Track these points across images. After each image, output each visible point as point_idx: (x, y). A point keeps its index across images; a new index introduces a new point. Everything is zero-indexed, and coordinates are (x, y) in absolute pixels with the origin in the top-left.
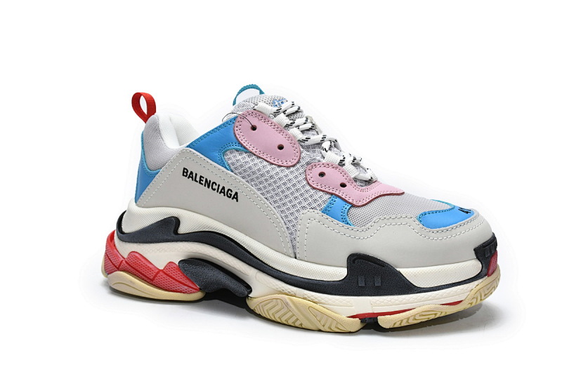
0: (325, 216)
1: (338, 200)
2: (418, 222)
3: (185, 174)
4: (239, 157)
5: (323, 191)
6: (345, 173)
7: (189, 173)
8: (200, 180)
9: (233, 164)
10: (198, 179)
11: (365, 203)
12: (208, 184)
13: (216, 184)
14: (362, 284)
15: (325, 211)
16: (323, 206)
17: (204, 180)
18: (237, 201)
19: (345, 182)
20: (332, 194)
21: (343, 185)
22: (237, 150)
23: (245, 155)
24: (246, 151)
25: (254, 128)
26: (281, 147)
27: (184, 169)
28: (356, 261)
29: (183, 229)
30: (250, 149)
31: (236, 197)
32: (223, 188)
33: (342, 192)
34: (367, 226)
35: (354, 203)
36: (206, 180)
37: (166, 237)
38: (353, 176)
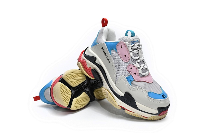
1: (132, 77)
2: (147, 93)
3: (102, 49)
4: (114, 53)
5: (129, 73)
6: (138, 71)
9: (112, 53)
10: (104, 52)
11: (138, 81)
12: (105, 54)
13: (107, 56)
14: (125, 100)
15: (127, 78)
16: (127, 76)
20: (131, 74)
21: (135, 74)
22: (115, 51)
23: (116, 53)
24: (117, 52)
25: (122, 47)
26: (125, 56)
27: (102, 47)
28: (127, 94)
29: (96, 62)
30: (118, 52)
31: (109, 62)
32: (108, 58)
34: (135, 87)
35: (135, 80)
37: (92, 61)
38: (139, 73)
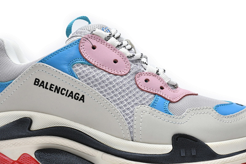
0: (154, 109)
1: (160, 98)
2: (215, 111)
3: (37, 83)
4: (84, 69)
5: (149, 92)
6: (161, 80)
7: (40, 83)
8: (51, 87)
9: (80, 74)
10: (48, 87)
11: (177, 100)
12: (58, 90)
13: (65, 90)
14: (183, 154)
15: (153, 105)
16: (151, 102)
17: (54, 87)
18: (83, 102)
19: (163, 85)
20: (155, 94)
21: (162, 88)
22: (82, 64)
23: (88, 67)
24: (90, 64)
25: (94, 48)
26: (115, 62)
27: (36, 79)
28: (179, 138)
29: (35, 127)
30: (93, 63)
31: (82, 99)
32: (72, 92)
33: (161, 92)
34: (183, 115)
35: (171, 100)
36: (56, 86)
37: (20, 134)
